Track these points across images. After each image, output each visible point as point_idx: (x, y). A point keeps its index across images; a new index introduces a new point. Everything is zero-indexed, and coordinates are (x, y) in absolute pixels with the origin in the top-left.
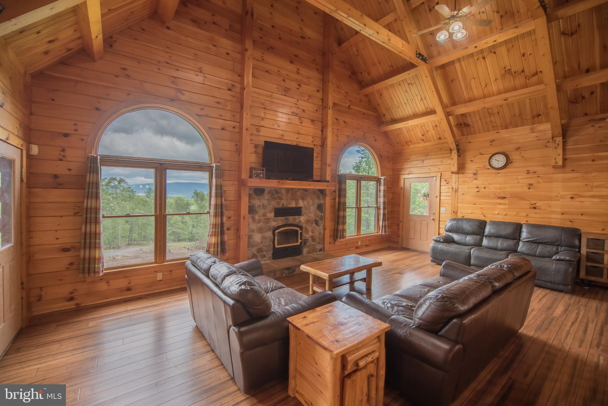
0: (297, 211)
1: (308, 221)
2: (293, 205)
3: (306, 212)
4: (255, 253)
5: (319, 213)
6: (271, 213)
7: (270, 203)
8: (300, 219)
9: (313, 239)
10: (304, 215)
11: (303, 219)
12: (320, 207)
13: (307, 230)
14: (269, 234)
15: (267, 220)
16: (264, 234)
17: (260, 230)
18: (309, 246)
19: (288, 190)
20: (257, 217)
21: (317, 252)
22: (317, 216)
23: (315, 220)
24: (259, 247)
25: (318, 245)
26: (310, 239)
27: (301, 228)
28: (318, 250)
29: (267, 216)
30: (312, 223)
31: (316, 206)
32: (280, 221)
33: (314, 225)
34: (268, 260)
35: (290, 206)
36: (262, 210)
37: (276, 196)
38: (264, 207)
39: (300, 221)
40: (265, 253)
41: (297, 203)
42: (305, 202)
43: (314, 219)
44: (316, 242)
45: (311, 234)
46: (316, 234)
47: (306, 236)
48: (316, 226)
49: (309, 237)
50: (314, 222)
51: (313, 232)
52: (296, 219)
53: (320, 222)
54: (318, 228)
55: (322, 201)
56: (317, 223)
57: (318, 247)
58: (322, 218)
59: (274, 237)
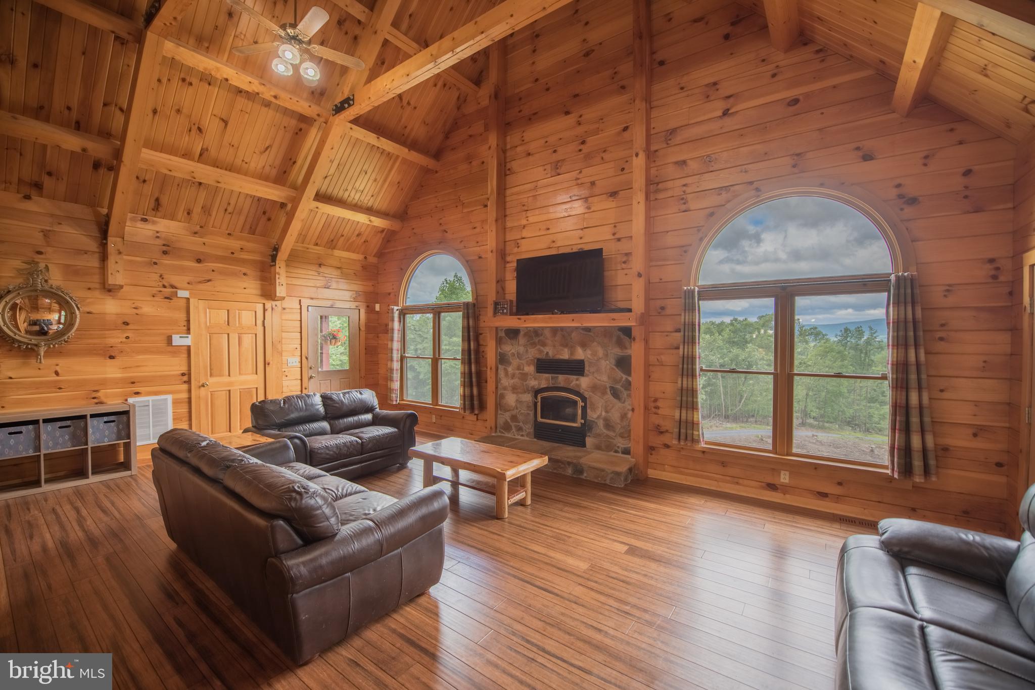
0: (577, 368)
1: (594, 388)
2: (565, 355)
3: (592, 370)
4: (509, 421)
5: (619, 374)
6: (529, 365)
7: (527, 351)
8: (577, 382)
9: (608, 425)
10: (587, 376)
11: (584, 383)
12: (624, 364)
13: (594, 408)
14: (528, 398)
15: (524, 377)
16: (520, 395)
17: (514, 389)
18: (599, 435)
19: (555, 331)
20: (510, 369)
21: (616, 452)
22: (616, 381)
23: (612, 388)
24: (514, 412)
25: (620, 440)
26: (601, 423)
27: (584, 399)
28: (620, 450)
29: (523, 370)
30: (604, 393)
31: (613, 361)
32: (544, 380)
33: (609, 396)
34: (527, 436)
35: (561, 357)
36: (518, 360)
37: (536, 340)
38: (519, 356)
39: (579, 386)
40: (521, 424)
41: (572, 354)
42: (589, 352)
43: (608, 385)
44: (614, 431)
45: (604, 414)
46: (615, 416)
47: (592, 415)
48: (615, 401)
49: (598, 418)
50: (608, 391)
51: (607, 412)
52: (573, 381)
53: (625, 393)
54: (619, 405)
55: (629, 352)
56: (616, 394)
57: (621, 443)
58: (628, 385)
59: (535, 404)
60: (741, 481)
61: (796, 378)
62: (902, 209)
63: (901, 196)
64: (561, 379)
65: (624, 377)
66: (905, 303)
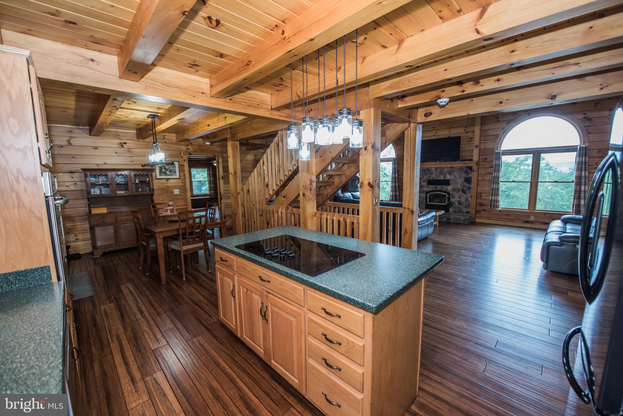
0: (447, 182)
1: (454, 190)
2: (442, 178)
3: (453, 183)
5: (466, 184)
7: (423, 177)
9: (459, 203)
10: (451, 185)
11: (449, 188)
12: (468, 180)
13: (453, 197)
15: (422, 187)
18: (455, 208)
19: (437, 169)
21: (463, 213)
22: (464, 187)
23: (462, 190)
25: (465, 208)
26: (456, 203)
27: (449, 194)
28: (465, 212)
30: (458, 191)
31: (463, 179)
32: (430, 188)
33: (461, 193)
35: (439, 179)
37: (428, 172)
39: (447, 189)
41: (444, 177)
42: (452, 176)
43: (460, 188)
44: (462, 205)
45: (458, 199)
46: (463, 200)
47: (452, 200)
48: (463, 194)
49: (456, 201)
50: (460, 191)
51: (459, 198)
52: (445, 187)
53: (468, 191)
54: (465, 195)
55: (470, 176)
56: (464, 192)
57: (465, 210)
58: (469, 188)
59: (426, 197)
60: (514, 221)
61: (539, 183)
62: (585, 123)
63: (585, 118)
64: (439, 187)
65: (468, 185)
66: (582, 156)
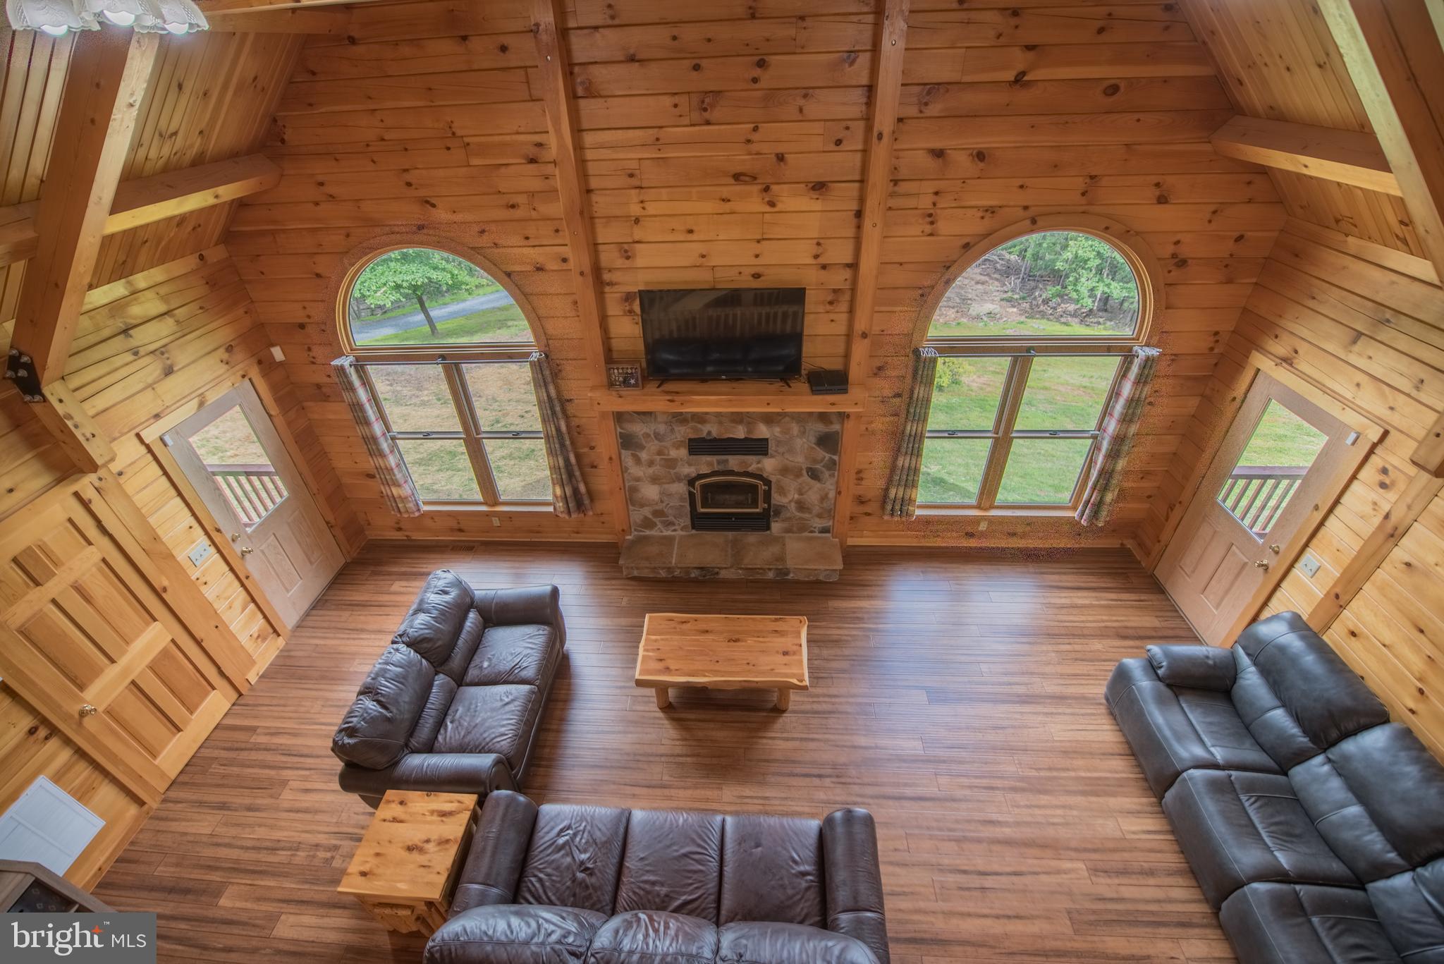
0: (759, 447)
1: (785, 471)
2: (739, 433)
3: (781, 450)
4: (651, 517)
5: (821, 454)
6: (678, 448)
7: (672, 430)
8: (759, 465)
9: (801, 506)
10: (772, 457)
11: (768, 465)
12: (829, 441)
13: (782, 491)
14: (680, 488)
15: (671, 463)
16: (666, 486)
17: (655, 480)
18: (789, 519)
20: (644, 455)
21: (812, 532)
22: (815, 461)
23: (809, 470)
24: (657, 508)
25: (817, 520)
26: (793, 506)
27: (768, 482)
28: (816, 530)
29: (668, 455)
30: (798, 475)
31: (813, 439)
32: (706, 464)
33: (805, 478)
34: (682, 530)
35: (731, 436)
36: (656, 442)
38: (658, 436)
39: (760, 468)
40: (671, 518)
41: (749, 431)
42: (776, 429)
43: (804, 467)
44: (810, 513)
45: (796, 496)
46: (812, 497)
47: (776, 499)
48: (812, 482)
49: (790, 501)
50: (804, 472)
51: (801, 494)
52: (753, 463)
53: (827, 473)
54: (817, 485)
55: (837, 428)
56: (814, 475)
57: (818, 523)
58: (832, 465)
59: (691, 495)
60: (941, 535)
62: (1170, 272)
63: (1174, 256)
64: (734, 462)
65: (828, 456)
